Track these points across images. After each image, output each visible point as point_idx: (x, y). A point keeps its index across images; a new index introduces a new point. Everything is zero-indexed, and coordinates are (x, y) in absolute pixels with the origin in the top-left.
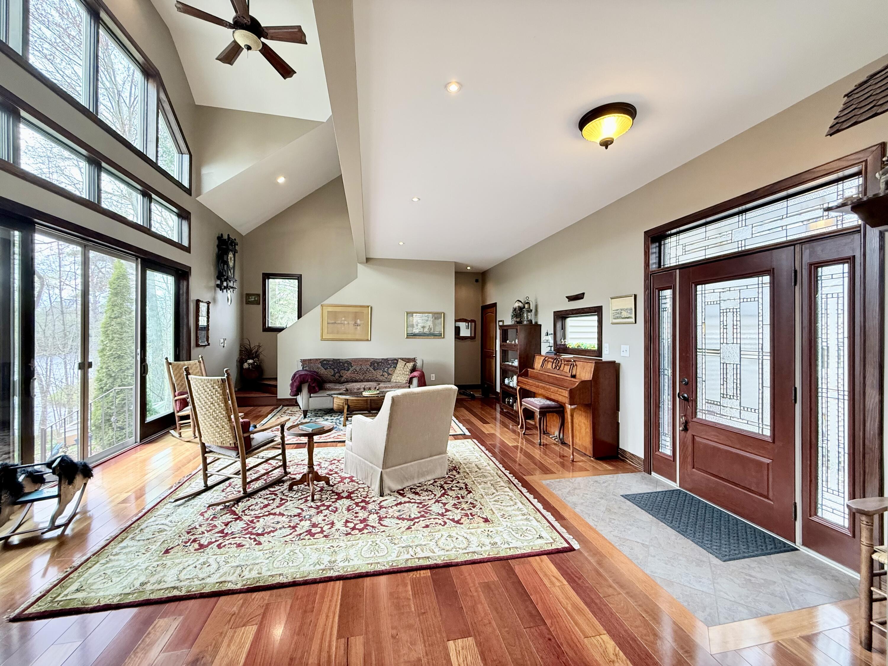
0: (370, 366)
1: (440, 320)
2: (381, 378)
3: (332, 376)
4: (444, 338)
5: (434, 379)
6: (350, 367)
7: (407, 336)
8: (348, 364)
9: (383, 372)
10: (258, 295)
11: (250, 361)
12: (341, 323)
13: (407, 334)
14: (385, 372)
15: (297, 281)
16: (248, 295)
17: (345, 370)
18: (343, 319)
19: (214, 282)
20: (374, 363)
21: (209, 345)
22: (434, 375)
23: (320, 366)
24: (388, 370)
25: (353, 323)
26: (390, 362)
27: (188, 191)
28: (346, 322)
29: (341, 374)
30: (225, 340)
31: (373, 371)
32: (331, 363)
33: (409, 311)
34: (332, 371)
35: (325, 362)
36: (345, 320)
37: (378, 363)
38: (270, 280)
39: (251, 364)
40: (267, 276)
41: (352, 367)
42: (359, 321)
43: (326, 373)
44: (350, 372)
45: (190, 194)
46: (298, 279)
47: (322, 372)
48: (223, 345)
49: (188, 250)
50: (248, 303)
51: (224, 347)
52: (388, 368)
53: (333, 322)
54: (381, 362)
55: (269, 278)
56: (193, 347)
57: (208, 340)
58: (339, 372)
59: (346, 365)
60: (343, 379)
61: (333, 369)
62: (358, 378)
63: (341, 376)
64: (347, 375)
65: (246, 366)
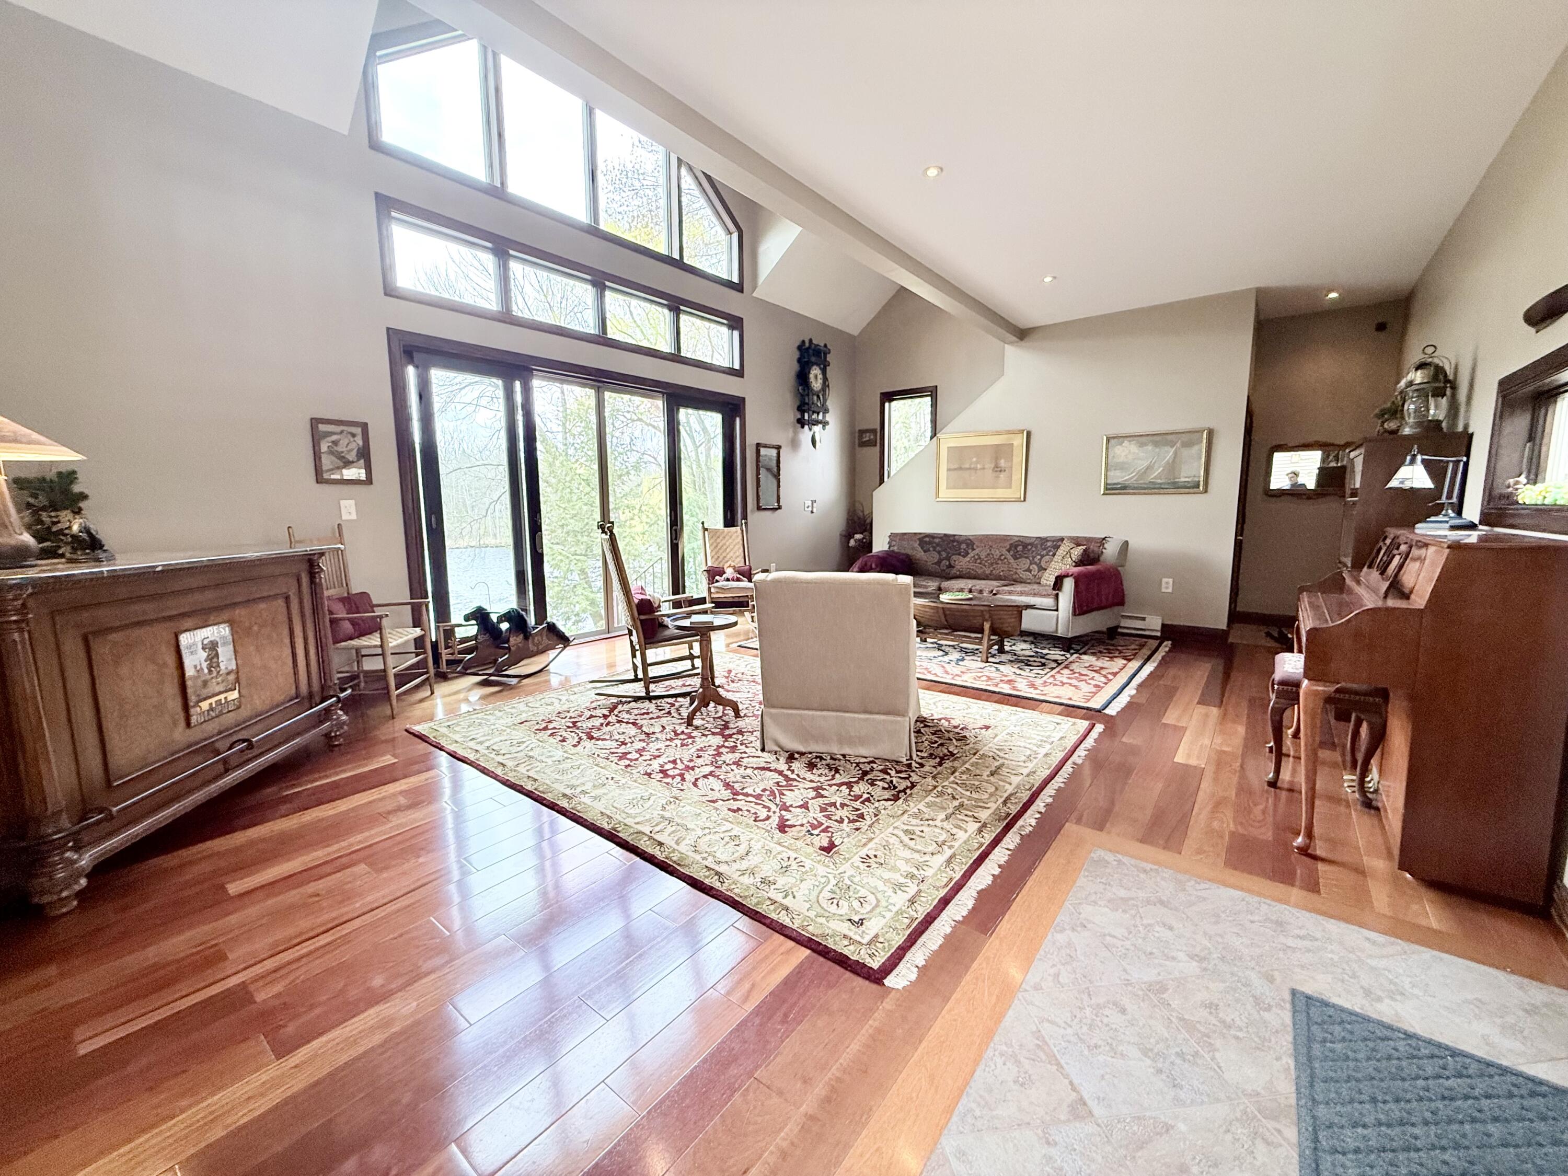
0: (1009, 551)
1: (1196, 448)
2: (1025, 575)
3: (935, 563)
4: (1206, 491)
5: (1170, 590)
6: (970, 551)
7: (1107, 489)
8: (968, 545)
9: (1031, 564)
10: (874, 431)
11: (858, 536)
12: (970, 469)
13: (1106, 484)
14: (1035, 563)
15: (929, 399)
16: (862, 432)
17: (959, 554)
18: (974, 459)
19: (793, 415)
20: (1016, 547)
21: (780, 508)
22: (1171, 580)
23: (916, 545)
24: (1040, 560)
25: (993, 466)
26: (1049, 544)
27: (738, 288)
28: (979, 466)
29: (952, 562)
30: (813, 502)
31: (1012, 561)
32: (937, 540)
33: (1112, 432)
34: (936, 556)
35: (927, 539)
36: (977, 462)
37: (1025, 546)
38: (894, 403)
39: (859, 540)
40: (889, 397)
41: (973, 549)
42: (1002, 463)
43: (925, 558)
44: (967, 559)
45: (741, 291)
46: (931, 395)
47: (918, 556)
48: (810, 509)
49: (739, 373)
50: (863, 444)
51: (812, 512)
52: (1042, 556)
53: (956, 466)
54: (1031, 544)
55: (891, 401)
56: (752, 511)
57: (778, 501)
58: (948, 558)
59: (964, 546)
60: (954, 571)
61: (939, 552)
62: (980, 571)
63: (951, 566)
64: (962, 563)
65: (852, 543)
